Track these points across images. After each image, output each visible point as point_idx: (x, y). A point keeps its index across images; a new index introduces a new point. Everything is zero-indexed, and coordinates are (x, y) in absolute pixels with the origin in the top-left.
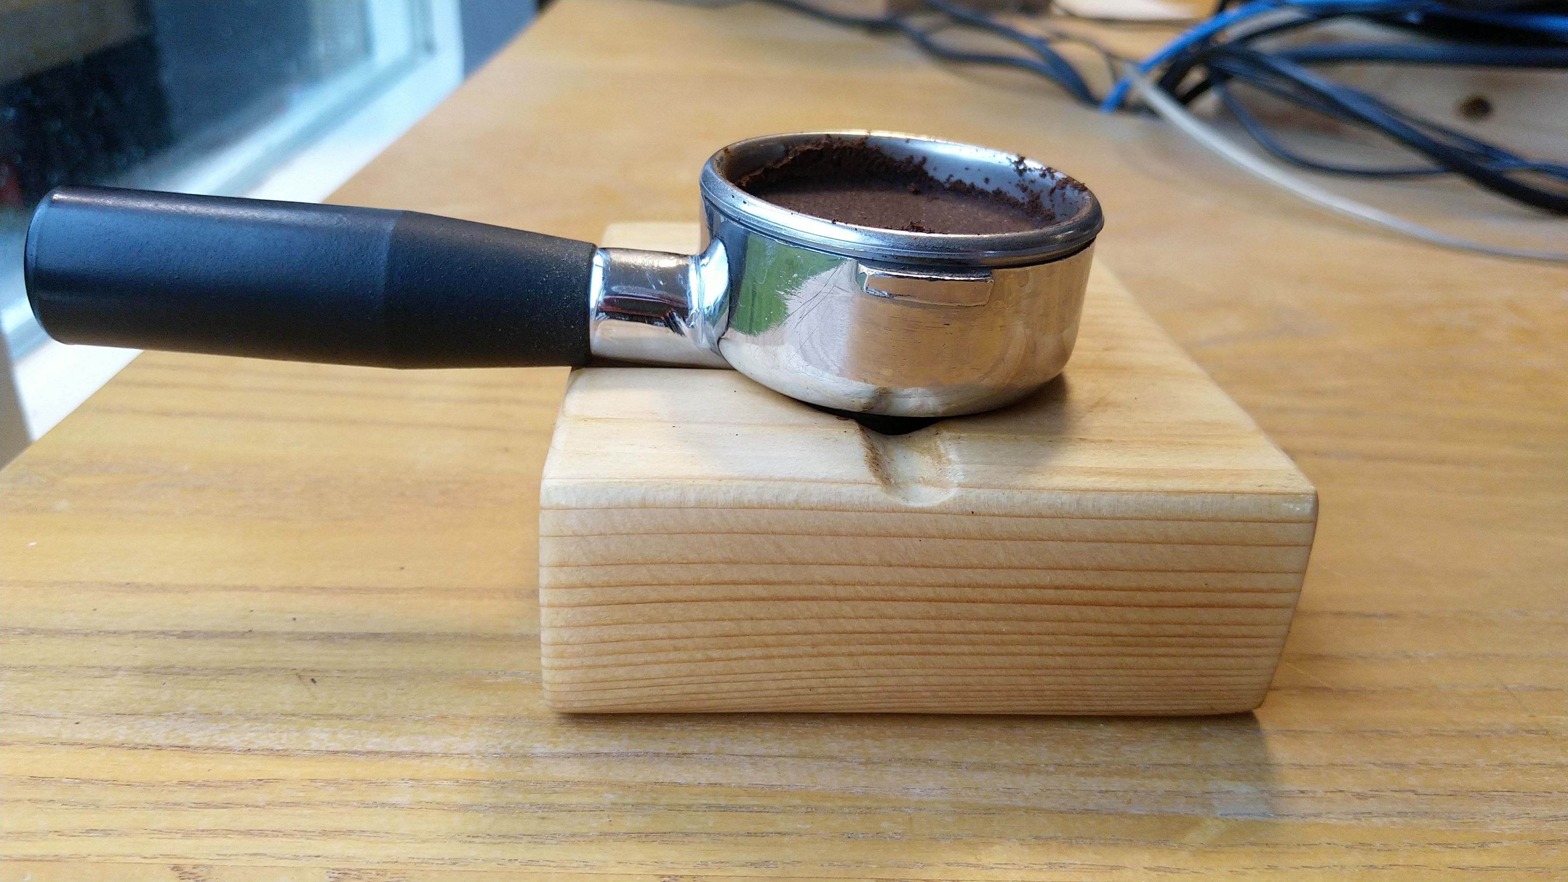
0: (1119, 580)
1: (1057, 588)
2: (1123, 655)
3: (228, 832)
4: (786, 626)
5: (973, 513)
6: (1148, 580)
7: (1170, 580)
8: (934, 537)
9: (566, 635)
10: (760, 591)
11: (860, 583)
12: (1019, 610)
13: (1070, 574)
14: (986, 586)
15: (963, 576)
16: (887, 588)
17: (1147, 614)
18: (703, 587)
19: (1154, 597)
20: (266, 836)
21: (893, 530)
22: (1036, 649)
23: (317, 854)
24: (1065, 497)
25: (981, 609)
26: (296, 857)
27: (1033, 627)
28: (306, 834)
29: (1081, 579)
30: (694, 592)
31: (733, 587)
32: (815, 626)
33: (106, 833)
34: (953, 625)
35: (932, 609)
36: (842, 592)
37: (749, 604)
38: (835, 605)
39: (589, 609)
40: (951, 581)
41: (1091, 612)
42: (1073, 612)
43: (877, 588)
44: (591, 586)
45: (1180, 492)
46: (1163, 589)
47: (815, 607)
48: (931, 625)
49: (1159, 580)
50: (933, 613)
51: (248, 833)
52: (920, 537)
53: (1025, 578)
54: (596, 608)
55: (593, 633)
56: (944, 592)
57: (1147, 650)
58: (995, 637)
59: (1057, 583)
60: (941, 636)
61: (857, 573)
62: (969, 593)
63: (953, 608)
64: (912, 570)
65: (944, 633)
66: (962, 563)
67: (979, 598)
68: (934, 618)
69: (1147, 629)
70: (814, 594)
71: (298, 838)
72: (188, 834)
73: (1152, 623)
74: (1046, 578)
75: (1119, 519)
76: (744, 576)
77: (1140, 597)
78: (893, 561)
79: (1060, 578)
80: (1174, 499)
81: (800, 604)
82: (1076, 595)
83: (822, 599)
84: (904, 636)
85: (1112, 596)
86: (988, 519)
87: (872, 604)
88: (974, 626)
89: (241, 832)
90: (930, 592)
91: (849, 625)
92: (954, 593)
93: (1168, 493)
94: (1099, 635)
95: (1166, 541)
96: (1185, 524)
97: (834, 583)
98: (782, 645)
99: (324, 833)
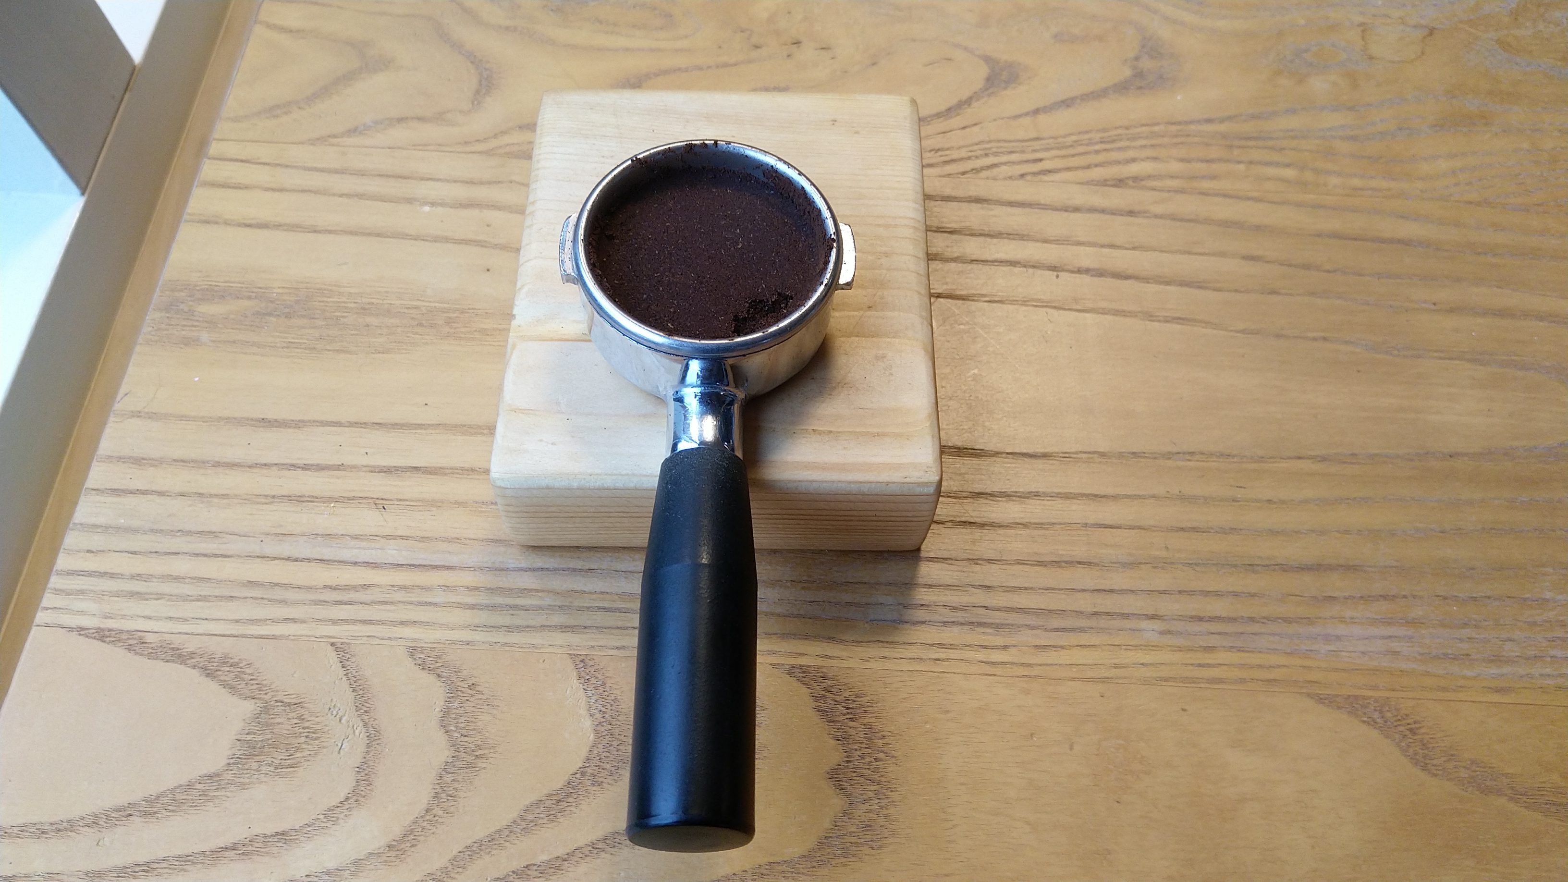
3: (354, 622)
20: (373, 624)
23: (400, 637)
26: (390, 639)
28: (393, 623)
33: (294, 621)
51: (364, 622)
71: (389, 626)
72: (334, 622)
89: (361, 621)
99: (403, 623)
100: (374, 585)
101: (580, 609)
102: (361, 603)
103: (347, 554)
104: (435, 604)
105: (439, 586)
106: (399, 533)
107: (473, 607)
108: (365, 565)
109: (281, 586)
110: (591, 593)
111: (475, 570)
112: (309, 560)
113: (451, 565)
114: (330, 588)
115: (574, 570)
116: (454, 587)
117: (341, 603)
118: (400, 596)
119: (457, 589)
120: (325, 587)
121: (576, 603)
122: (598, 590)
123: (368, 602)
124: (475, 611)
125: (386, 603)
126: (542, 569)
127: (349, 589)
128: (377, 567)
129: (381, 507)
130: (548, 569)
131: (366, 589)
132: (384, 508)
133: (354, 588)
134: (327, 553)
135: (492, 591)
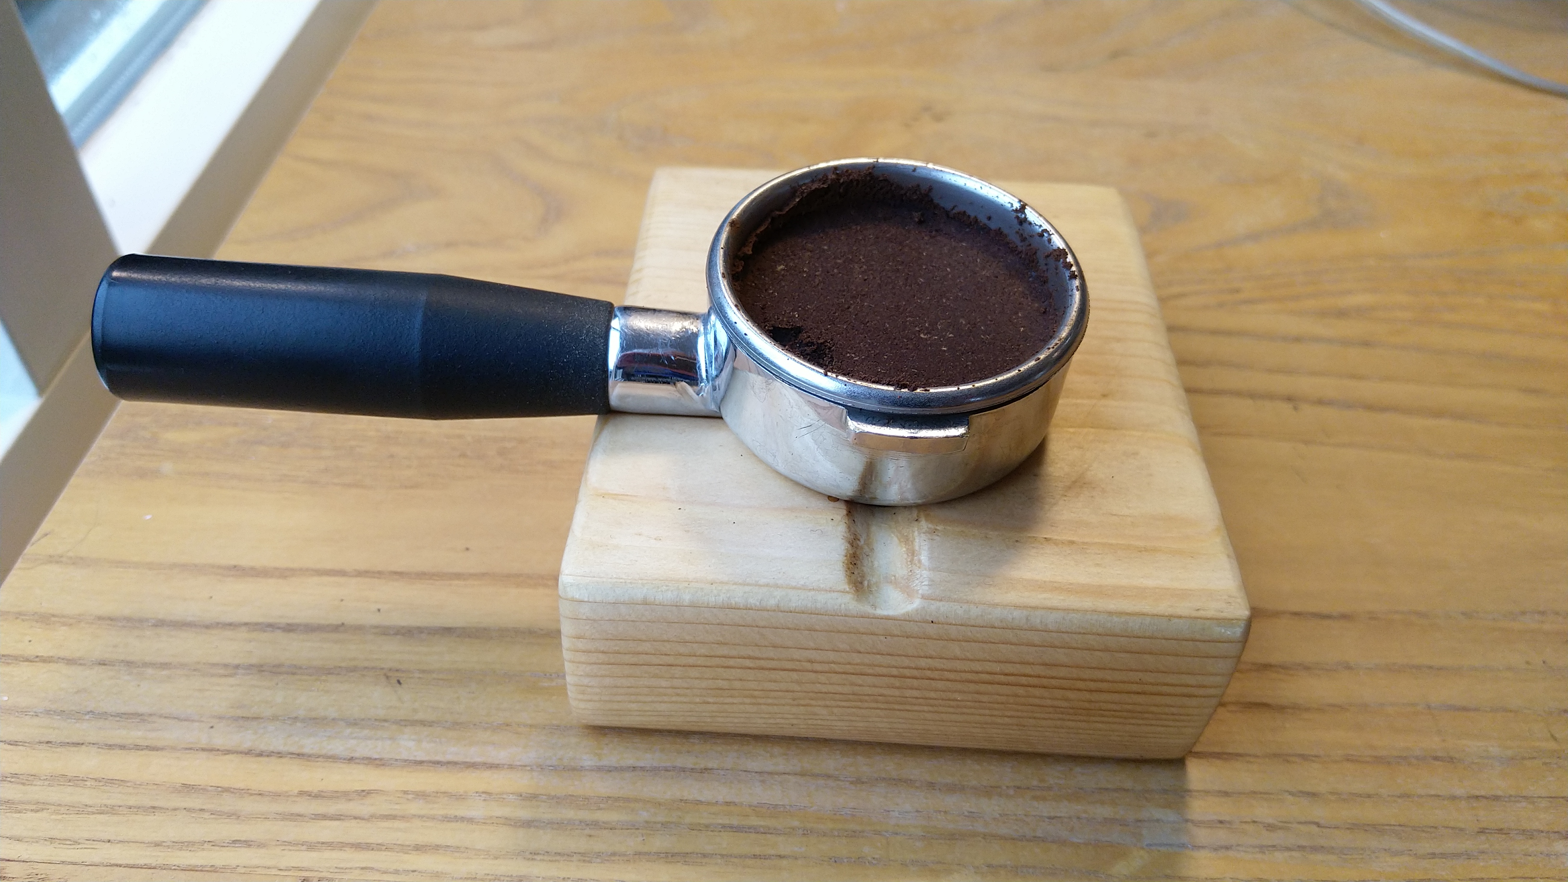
0: (1063, 672)
1: (1006, 675)
2: (1064, 720)
3: (342, 846)
4: (772, 686)
5: (932, 622)
6: (1088, 674)
7: (1108, 675)
8: (898, 636)
9: (586, 681)
10: (748, 663)
11: (833, 662)
12: (972, 687)
13: (1018, 666)
14: (942, 670)
15: (923, 663)
16: (857, 667)
17: (1087, 695)
18: (698, 658)
19: (1092, 685)
20: (373, 849)
21: (862, 630)
22: (987, 712)
24: (1017, 613)
25: (940, 685)
26: (398, 873)
27: (985, 698)
28: (404, 849)
29: (1028, 670)
30: (691, 661)
31: (724, 659)
32: (796, 687)
33: (248, 844)
34: (915, 693)
35: (897, 682)
36: (818, 667)
37: (739, 671)
38: (813, 676)
39: (603, 667)
40: (913, 665)
41: (1037, 692)
42: (1021, 691)
43: (848, 666)
44: (603, 652)
45: (1121, 614)
46: (1102, 681)
47: (795, 675)
48: (897, 692)
49: (1099, 674)
50: (898, 684)
51: (358, 846)
52: (885, 635)
53: (977, 666)
54: (610, 666)
55: (607, 681)
56: (907, 672)
57: (1085, 718)
58: (952, 703)
59: (1007, 671)
60: (905, 699)
61: (832, 656)
62: (929, 673)
63: (915, 683)
64: (878, 656)
65: (907, 697)
66: (922, 654)
67: (937, 677)
68: (898, 688)
69: (1087, 705)
70: (794, 667)
71: (397, 852)
72: (311, 846)
73: (1090, 701)
74: (997, 668)
75: (1063, 632)
76: (734, 653)
77: (1080, 685)
78: (862, 650)
79: (1009, 668)
80: (1115, 619)
81: (781, 673)
82: (1024, 680)
83: (799, 671)
84: (872, 697)
85: (1054, 682)
86: (946, 627)
87: (844, 676)
88: (933, 695)
89: (352, 845)
90: (895, 672)
91: (824, 689)
92: (915, 673)
93: (1110, 613)
94: (1043, 706)
95: (1106, 650)
96: (1122, 639)
97: (810, 661)
98: (768, 697)
99: (419, 848)
100: (377, 792)
101: (693, 828)
102: (355, 818)
103: (338, 747)
104: (470, 820)
105: (477, 792)
106: (420, 716)
107: (528, 824)
108: (365, 762)
109: (233, 792)
110: (709, 804)
111: (532, 770)
112: (280, 755)
113: (497, 762)
114: (310, 796)
115: (683, 770)
116: (500, 794)
117: (324, 817)
118: (415, 807)
119: (505, 796)
120: (301, 793)
121: (688, 819)
122: (720, 798)
123: (366, 817)
124: (533, 829)
125: (393, 817)
126: (634, 768)
127: (338, 797)
128: (383, 765)
129: (394, 681)
130: (642, 769)
131: (364, 796)
132: (399, 682)
133: (346, 795)
134: (309, 745)
135: (558, 800)
